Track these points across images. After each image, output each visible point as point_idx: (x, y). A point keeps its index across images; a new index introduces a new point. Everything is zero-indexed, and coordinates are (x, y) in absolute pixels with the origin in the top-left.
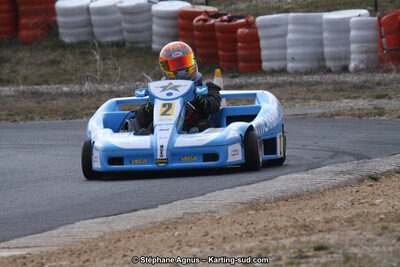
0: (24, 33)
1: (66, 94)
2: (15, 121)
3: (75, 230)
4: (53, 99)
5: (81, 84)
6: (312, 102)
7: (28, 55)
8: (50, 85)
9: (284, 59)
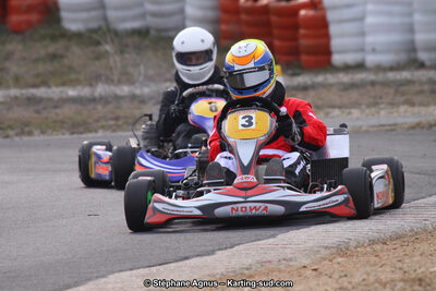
0: (15, 19)
1: (74, 100)
2: (7, 137)
4: (56, 107)
5: (91, 85)
6: (402, 108)
7: (20, 47)
8: (49, 87)
9: (362, 50)
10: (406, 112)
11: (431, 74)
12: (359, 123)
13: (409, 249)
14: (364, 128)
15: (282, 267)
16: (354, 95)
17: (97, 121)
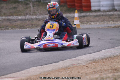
1: (20, 20)
2: (2, 30)
3: (30, 71)
4: (15, 22)
5: (25, 16)
6: (111, 22)
7: (5, 5)
8: (14, 16)
9: (100, 6)
10: (112, 23)
11: (119, 13)
12: (99, 26)
13: (112, 61)
14: (100, 28)
15: (78, 66)
16: (97, 18)
17: (27, 26)
